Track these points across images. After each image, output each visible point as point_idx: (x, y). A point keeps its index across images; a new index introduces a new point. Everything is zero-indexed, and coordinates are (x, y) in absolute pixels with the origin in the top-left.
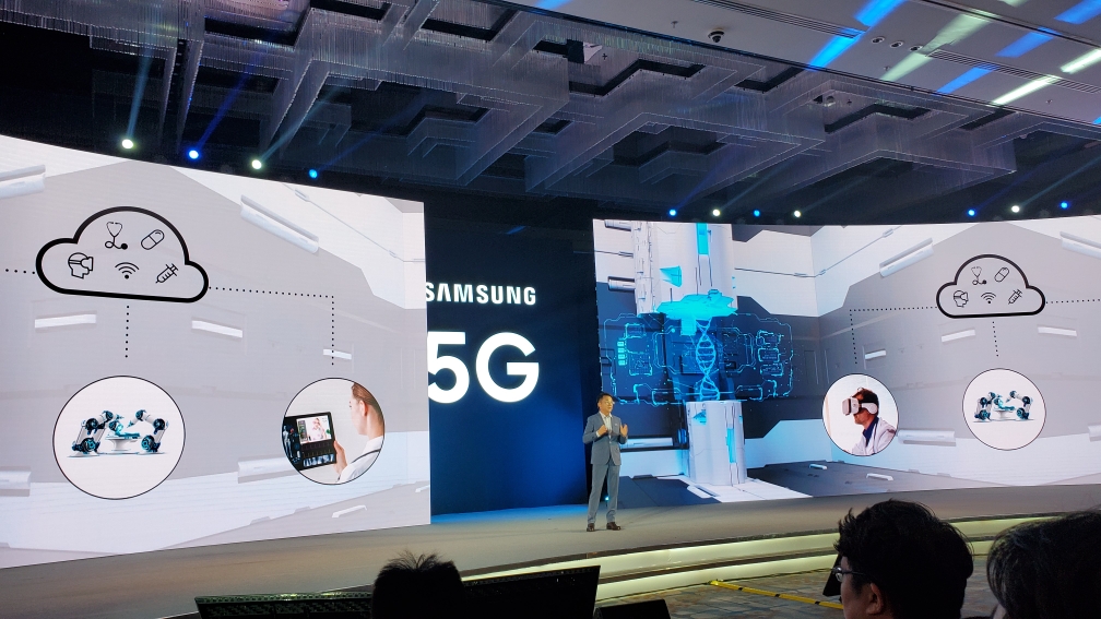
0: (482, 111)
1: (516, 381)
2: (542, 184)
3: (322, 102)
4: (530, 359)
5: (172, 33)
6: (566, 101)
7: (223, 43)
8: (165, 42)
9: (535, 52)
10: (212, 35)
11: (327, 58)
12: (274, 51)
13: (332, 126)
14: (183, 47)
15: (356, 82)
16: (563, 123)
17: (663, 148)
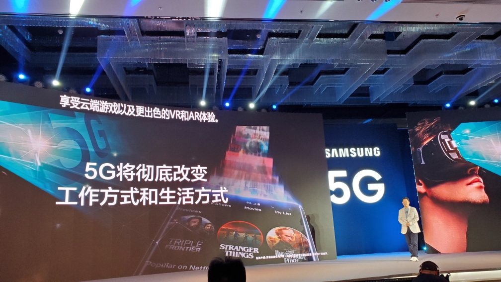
0: (347, 70)
1: (373, 193)
2: (379, 98)
3: (276, 76)
4: (380, 182)
5: (216, 57)
6: (386, 59)
7: (236, 58)
8: (214, 61)
9: (369, 39)
10: (231, 55)
11: (277, 57)
12: (255, 58)
13: (281, 86)
14: (220, 62)
15: (290, 65)
16: (386, 70)
17: (440, 74)
